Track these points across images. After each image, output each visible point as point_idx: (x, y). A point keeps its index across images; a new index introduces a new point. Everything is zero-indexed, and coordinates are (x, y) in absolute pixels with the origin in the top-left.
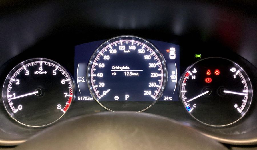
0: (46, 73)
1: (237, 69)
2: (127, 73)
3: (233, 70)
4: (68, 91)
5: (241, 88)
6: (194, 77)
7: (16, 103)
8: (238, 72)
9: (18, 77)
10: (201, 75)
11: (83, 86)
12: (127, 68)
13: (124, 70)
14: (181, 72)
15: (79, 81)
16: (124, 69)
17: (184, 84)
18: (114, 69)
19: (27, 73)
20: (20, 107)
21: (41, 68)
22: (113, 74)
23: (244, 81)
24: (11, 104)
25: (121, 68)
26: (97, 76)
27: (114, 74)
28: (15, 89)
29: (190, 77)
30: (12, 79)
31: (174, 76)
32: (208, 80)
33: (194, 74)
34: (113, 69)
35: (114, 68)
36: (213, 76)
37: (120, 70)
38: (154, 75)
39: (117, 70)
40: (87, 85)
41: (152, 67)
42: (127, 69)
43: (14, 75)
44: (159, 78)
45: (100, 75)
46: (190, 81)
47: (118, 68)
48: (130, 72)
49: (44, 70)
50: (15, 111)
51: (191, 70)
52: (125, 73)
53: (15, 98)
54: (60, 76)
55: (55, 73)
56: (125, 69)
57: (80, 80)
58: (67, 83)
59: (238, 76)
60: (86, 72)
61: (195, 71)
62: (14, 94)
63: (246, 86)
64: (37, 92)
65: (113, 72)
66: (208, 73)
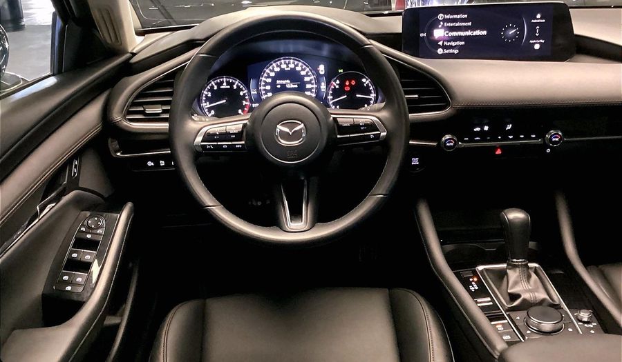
0: (229, 87)
1: (367, 80)
2: (288, 86)
3: (364, 80)
4: (246, 100)
5: (369, 93)
6: (337, 87)
7: (210, 109)
8: (368, 82)
9: (209, 91)
10: (342, 85)
11: (256, 96)
12: (288, 81)
14: (328, 83)
15: (252, 93)
17: (331, 92)
19: (216, 88)
20: (213, 112)
21: (225, 84)
23: (371, 88)
24: (206, 110)
25: (284, 82)
26: (266, 88)
27: (279, 86)
28: (208, 99)
29: (335, 86)
30: (205, 92)
31: (323, 87)
32: (347, 89)
33: (337, 84)
34: (277, 83)
36: (350, 85)
38: (308, 86)
39: (280, 83)
40: (259, 95)
43: (206, 90)
44: (312, 88)
45: (268, 87)
46: (334, 90)
47: (282, 81)
48: (291, 85)
49: (227, 85)
50: (210, 115)
51: (335, 81)
53: (209, 106)
54: (239, 89)
55: (235, 87)
56: (287, 83)
57: (254, 92)
58: (244, 94)
59: (368, 85)
60: (258, 86)
61: (338, 82)
62: (208, 103)
63: (373, 92)
64: (225, 101)
66: (347, 83)
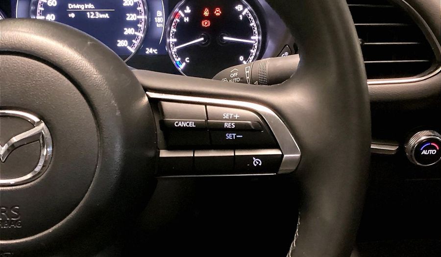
1: (245, 7)
2: (91, 15)
3: (239, 8)
5: (248, 33)
6: (186, 20)
8: (246, 10)
10: (196, 17)
12: (91, 6)
13: (86, 9)
14: (169, 10)
16: (86, 7)
17: (173, 30)
18: (72, 9)
22: (70, 15)
23: (253, 24)
25: (82, 7)
26: (47, 18)
27: (72, 15)
29: (182, 19)
31: (160, 19)
32: (206, 24)
33: (186, 15)
34: (70, 8)
35: (71, 6)
36: (212, 17)
37: (80, 9)
38: (131, 17)
39: (75, 9)
41: (128, 5)
42: (91, 9)
44: (138, 21)
45: (51, 17)
46: (181, 26)
47: (78, 6)
48: (96, 13)
51: (183, 8)
52: (88, 13)
56: (88, 9)
59: (246, 17)
61: (188, 10)
63: (256, 30)
65: (71, 12)
66: (206, 13)
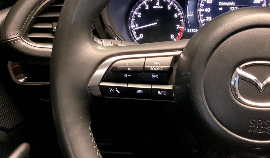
0: (162, 7)
2: (232, 9)
4: (180, 24)
7: (138, 32)
9: (139, 11)
11: (192, 20)
12: (233, 3)
13: (230, 5)
15: (189, 15)
16: (230, 4)
18: (221, 5)
19: (147, 7)
20: (141, 36)
21: (158, 4)
22: (219, 9)
24: (134, 33)
25: (227, 4)
26: (205, 11)
27: (221, 9)
28: (139, 21)
30: (135, 13)
34: (220, 4)
35: (220, 3)
37: (226, 5)
39: (223, 5)
40: (196, 18)
41: (257, 3)
42: (233, 5)
43: (137, 9)
45: (208, 10)
47: (225, 3)
48: (236, 8)
49: (160, 5)
50: (138, 39)
52: (231, 8)
53: (137, 28)
54: (173, 10)
55: (169, 8)
56: (231, 5)
57: (190, 15)
58: (179, 17)
60: (196, 7)
62: (137, 25)
64: (156, 23)
65: (220, 7)
